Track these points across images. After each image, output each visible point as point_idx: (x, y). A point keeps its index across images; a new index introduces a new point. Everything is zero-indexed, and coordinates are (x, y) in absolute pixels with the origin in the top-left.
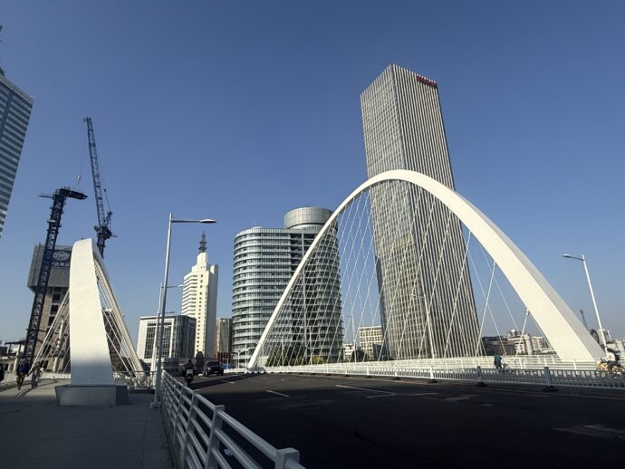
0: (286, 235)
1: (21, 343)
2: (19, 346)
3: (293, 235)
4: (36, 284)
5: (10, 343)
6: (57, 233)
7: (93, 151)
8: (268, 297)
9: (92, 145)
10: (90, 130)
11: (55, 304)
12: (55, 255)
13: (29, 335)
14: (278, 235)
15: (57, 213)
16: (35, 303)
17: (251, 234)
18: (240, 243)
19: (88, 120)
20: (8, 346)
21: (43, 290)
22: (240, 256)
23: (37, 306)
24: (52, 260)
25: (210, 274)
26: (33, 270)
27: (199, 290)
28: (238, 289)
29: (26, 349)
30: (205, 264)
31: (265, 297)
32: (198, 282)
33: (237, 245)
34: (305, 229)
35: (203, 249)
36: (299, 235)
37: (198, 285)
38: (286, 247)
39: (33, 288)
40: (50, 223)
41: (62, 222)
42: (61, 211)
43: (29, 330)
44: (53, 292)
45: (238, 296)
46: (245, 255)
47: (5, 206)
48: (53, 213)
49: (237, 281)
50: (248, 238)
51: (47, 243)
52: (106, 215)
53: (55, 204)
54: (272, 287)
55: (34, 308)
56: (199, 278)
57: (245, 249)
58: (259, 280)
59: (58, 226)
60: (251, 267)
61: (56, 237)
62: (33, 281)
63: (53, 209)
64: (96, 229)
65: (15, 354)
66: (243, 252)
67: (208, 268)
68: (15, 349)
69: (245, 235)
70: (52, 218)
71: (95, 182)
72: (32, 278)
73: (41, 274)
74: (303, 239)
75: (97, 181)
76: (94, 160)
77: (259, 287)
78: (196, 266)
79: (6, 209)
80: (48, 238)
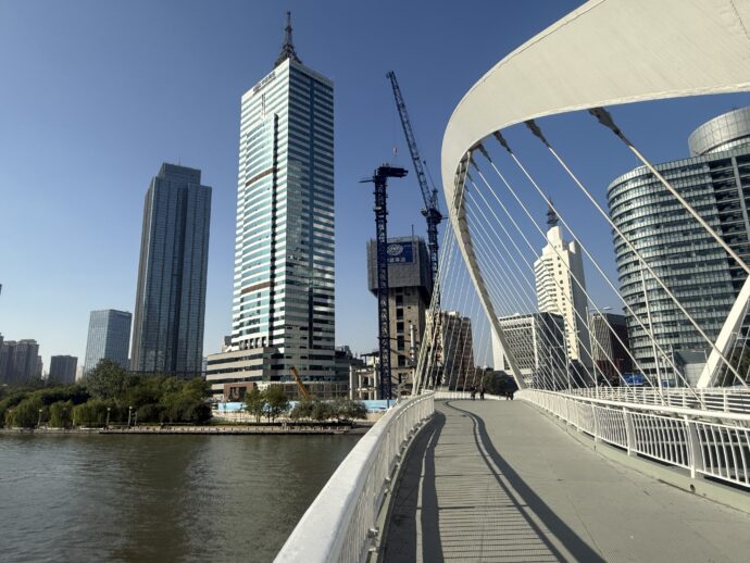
0: (699, 166)
1: (375, 354)
2: (372, 358)
3: (713, 165)
4: (377, 286)
5: (365, 355)
6: (386, 222)
7: (403, 114)
8: (683, 272)
9: (401, 107)
10: (395, 87)
11: (400, 307)
12: (390, 250)
13: (381, 345)
14: (684, 169)
15: (381, 196)
16: (380, 307)
17: (635, 179)
18: (618, 197)
19: (391, 75)
20: (363, 358)
21: (385, 292)
22: (621, 216)
23: (383, 309)
24: (387, 256)
25: (570, 254)
26: (371, 271)
27: (558, 278)
28: (626, 265)
29: (381, 359)
30: (560, 243)
31: (678, 272)
32: (555, 267)
33: (613, 201)
34: (736, 148)
35: (553, 222)
36: (726, 162)
37: (556, 271)
38: (704, 187)
39: (375, 291)
40: (377, 211)
41: (388, 208)
42: (384, 195)
43: (381, 338)
44: (395, 294)
45: (629, 275)
46: (629, 213)
47: (331, 208)
48: (377, 198)
49: (621, 255)
50: (631, 185)
51: (378, 236)
52: (432, 194)
53: (377, 188)
54: (688, 254)
55: (380, 313)
56: (556, 262)
57: (628, 203)
58: (661, 247)
59: (386, 214)
60: (643, 229)
61: (385, 227)
62: (373, 283)
63: (376, 194)
64: (424, 214)
65: (372, 366)
66: (624, 209)
67: (566, 247)
68: (370, 361)
69: (625, 183)
70: (377, 205)
71: (412, 154)
72: (371, 280)
73: (379, 273)
74: (735, 167)
75: (414, 151)
76: (406, 126)
77: (663, 257)
78: (548, 247)
79: (333, 211)
80: (378, 230)
